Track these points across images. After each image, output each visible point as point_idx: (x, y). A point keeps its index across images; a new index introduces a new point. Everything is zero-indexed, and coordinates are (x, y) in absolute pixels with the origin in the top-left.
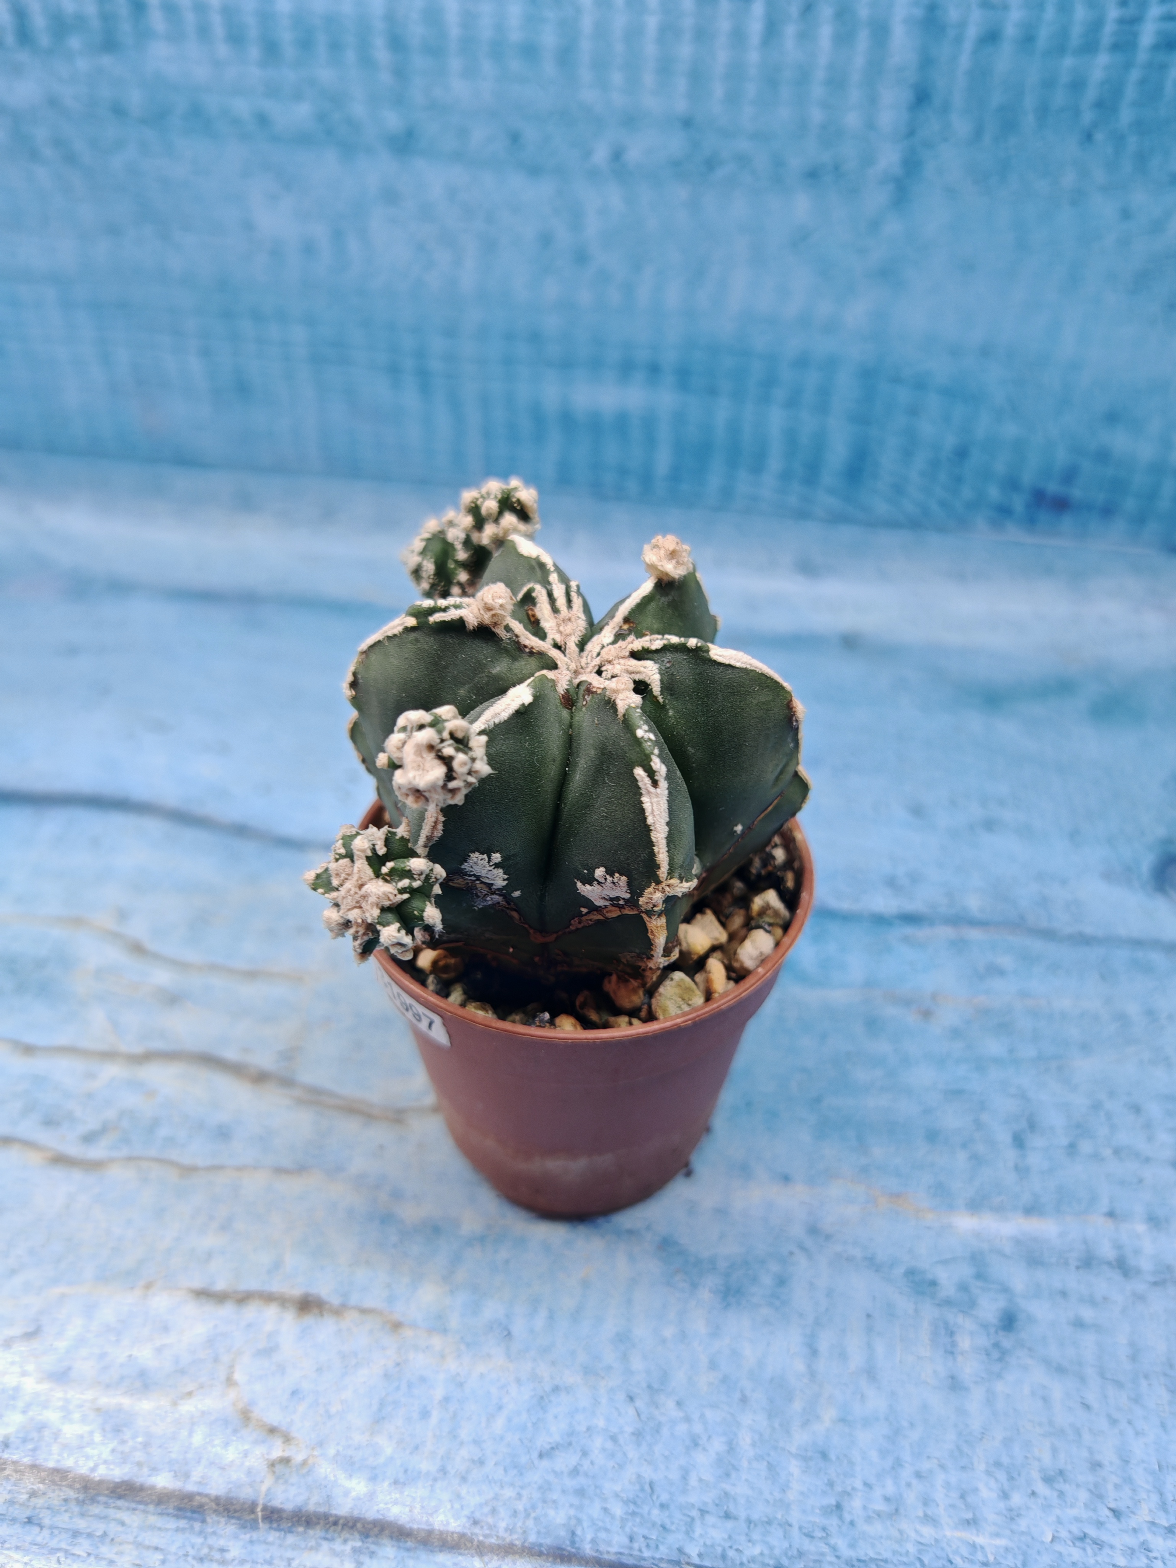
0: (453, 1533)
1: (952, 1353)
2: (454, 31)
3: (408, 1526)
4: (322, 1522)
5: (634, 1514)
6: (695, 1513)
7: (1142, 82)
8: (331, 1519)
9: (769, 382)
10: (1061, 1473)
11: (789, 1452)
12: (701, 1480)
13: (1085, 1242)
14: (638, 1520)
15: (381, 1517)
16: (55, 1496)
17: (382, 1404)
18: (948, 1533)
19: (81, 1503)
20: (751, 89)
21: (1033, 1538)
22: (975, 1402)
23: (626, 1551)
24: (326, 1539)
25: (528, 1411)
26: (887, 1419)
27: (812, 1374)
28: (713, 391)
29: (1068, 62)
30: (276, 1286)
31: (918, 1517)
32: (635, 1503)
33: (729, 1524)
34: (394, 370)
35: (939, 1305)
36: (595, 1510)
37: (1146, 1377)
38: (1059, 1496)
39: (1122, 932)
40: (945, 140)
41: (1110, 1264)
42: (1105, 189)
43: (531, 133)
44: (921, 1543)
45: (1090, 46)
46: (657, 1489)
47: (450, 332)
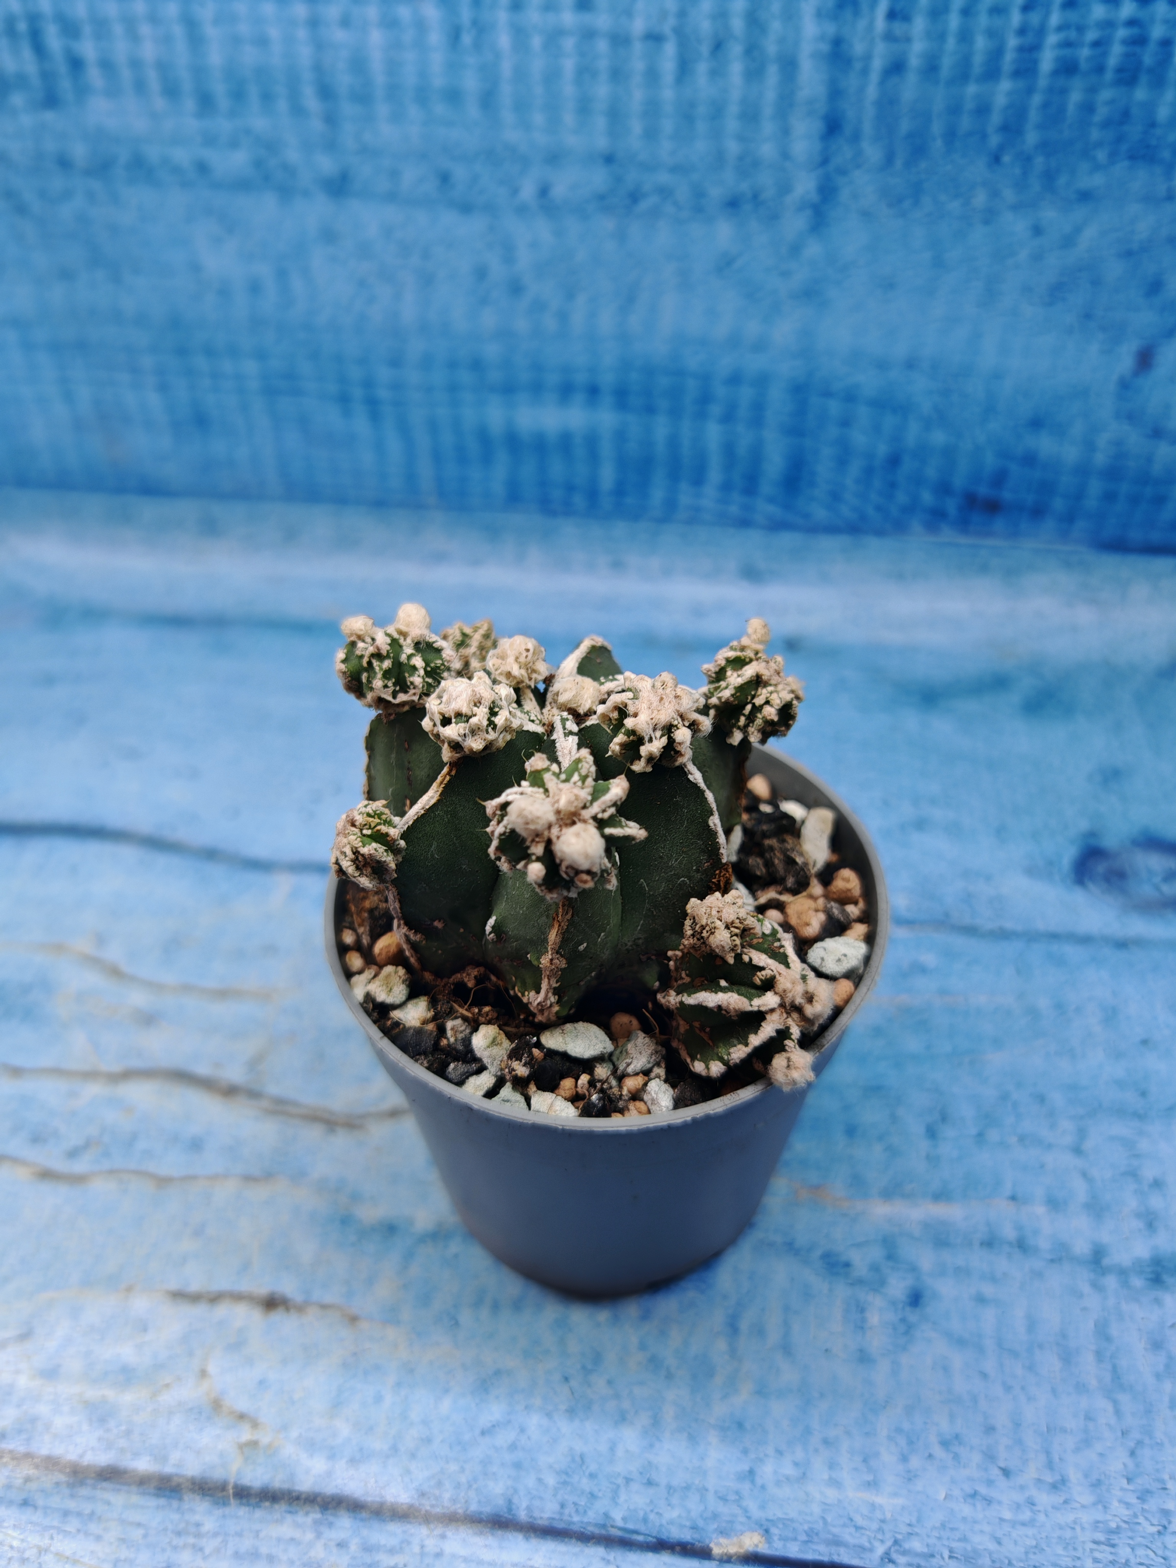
0: (400, 1505)
2: (379, 79)
3: (363, 1499)
4: (286, 1498)
5: (565, 1483)
6: (620, 1481)
7: (1046, 105)
8: (294, 1494)
9: (705, 399)
10: (957, 1437)
11: (709, 1423)
12: (627, 1451)
13: (988, 1224)
14: (569, 1488)
15: (339, 1491)
16: (48, 1480)
17: (339, 1391)
18: (850, 1494)
19: (71, 1485)
20: (668, 125)
21: (928, 1497)
22: (880, 1374)
23: (557, 1516)
24: (290, 1512)
26: (799, 1390)
27: (733, 1352)
28: (650, 410)
29: (972, 89)
30: (245, 1286)
31: (823, 1480)
32: (567, 1474)
33: (651, 1491)
34: (344, 400)
35: (851, 1284)
36: (530, 1481)
37: (1041, 1346)
38: (953, 1458)
39: (1040, 926)
40: (858, 166)
41: (1010, 1244)
42: (1015, 208)
43: (460, 173)
44: (825, 1504)
45: (992, 73)
46: (587, 1461)
47: (395, 362)
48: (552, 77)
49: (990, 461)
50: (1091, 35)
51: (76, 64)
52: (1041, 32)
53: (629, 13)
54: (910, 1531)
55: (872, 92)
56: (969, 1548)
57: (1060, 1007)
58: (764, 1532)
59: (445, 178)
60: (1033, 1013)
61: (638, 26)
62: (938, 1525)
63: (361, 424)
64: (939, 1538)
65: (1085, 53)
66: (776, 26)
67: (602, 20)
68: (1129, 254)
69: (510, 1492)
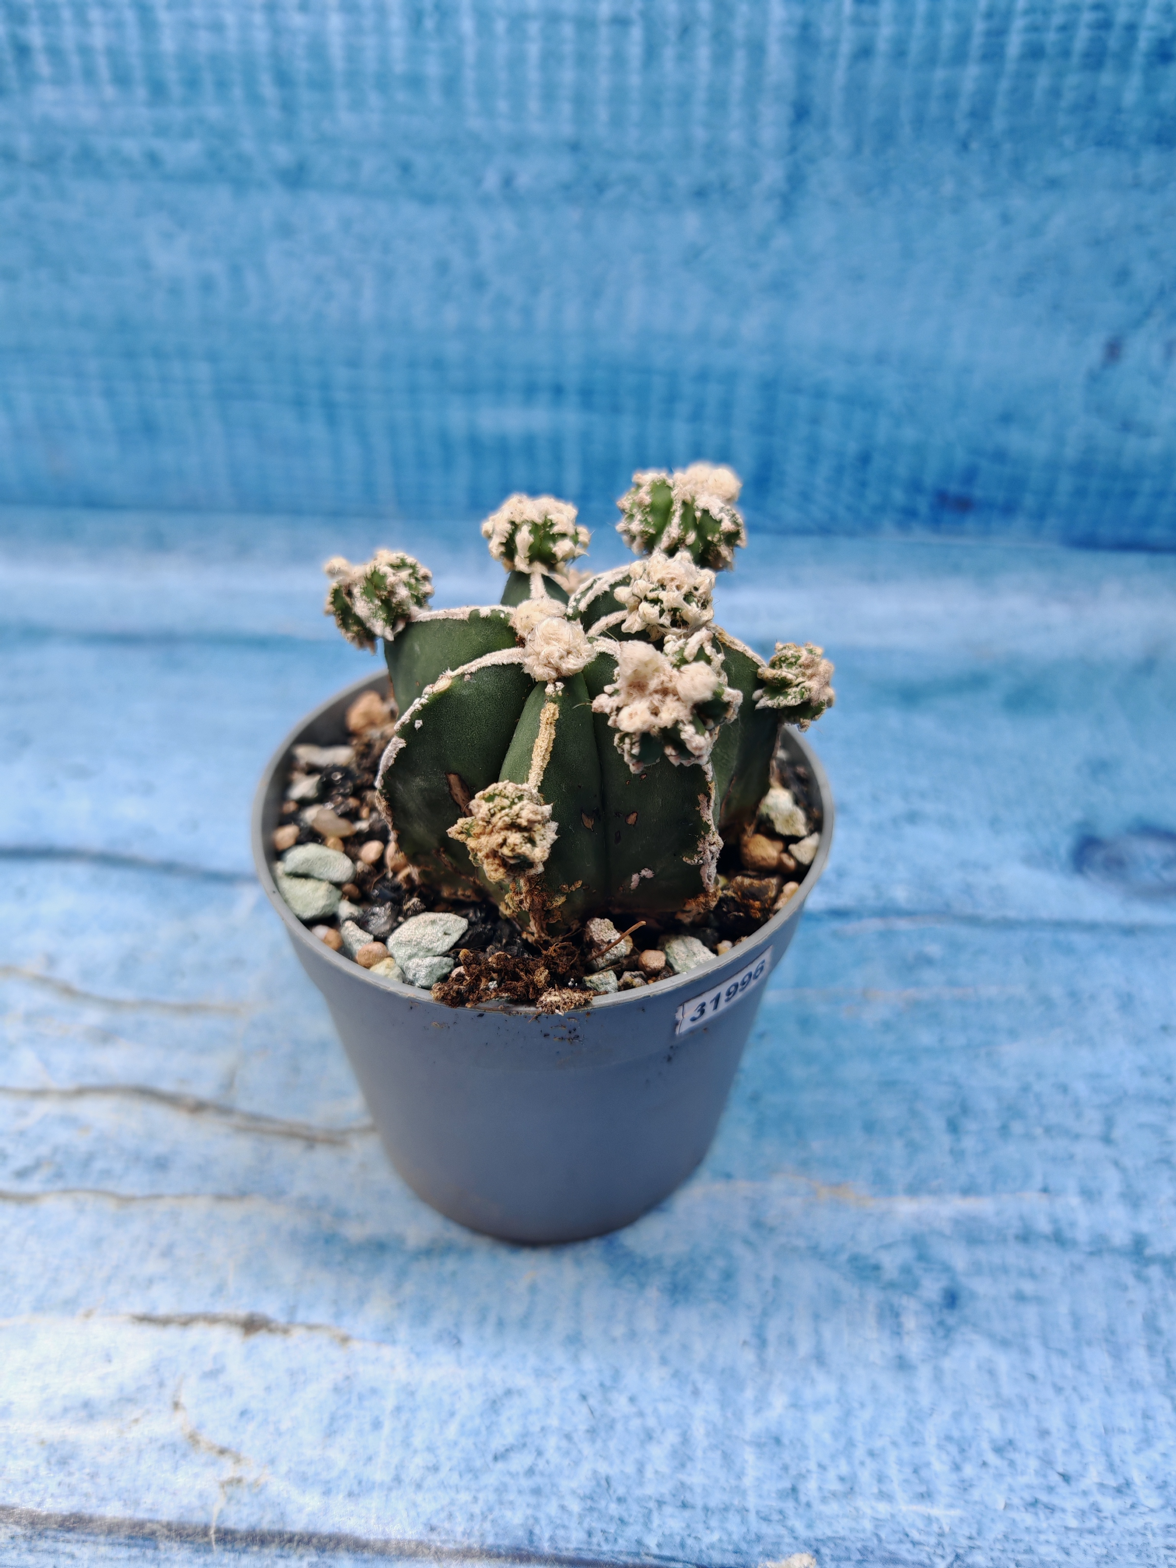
0: (409, 1541)
1: (898, 1334)
2: (339, 65)
3: (364, 1538)
4: (277, 1540)
5: (591, 1509)
6: (652, 1505)
7: (1013, 90)
8: (286, 1536)
9: (672, 398)
10: (1010, 1442)
11: (743, 1440)
12: (656, 1472)
13: (1022, 1218)
14: (596, 1515)
15: (337, 1531)
17: (333, 1419)
18: (904, 1508)
19: (28, 1539)
20: (634, 112)
21: (986, 1507)
22: (923, 1376)
23: (585, 1547)
24: (281, 1557)
25: (481, 1415)
26: (838, 1401)
27: (762, 1362)
28: (616, 409)
29: (940, 74)
30: (221, 1308)
31: (873, 1494)
32: (592, 1499)
33: (687, 1514)
34: (299, 403)
35: (883, 1288)
36: (552, 1508)
37: (1089, 1343)
38: (1010, 1465)
39: (1044, 914)
40: (827, 154)
41: (1047, 1238)
42: (984, 196)
43: (421, 162)
44: (877, 1519)
45: (959, 57)
46: (614, 1484)
47: (354, 362)
48: (516, 62)
49: (961, 458)
50: (1058, 19)
51: (23, 51)
52: (1008, 15)
54: (973, 1546)
55: (840, 77)
56: (1036, 1560)
57: (1073, 995)
58: (815, 1553)
59: (406, 168)
60: (1047, 1002)
61: (605, 9)
62: (1000, 1537)
63: (317, 429)
64: (1003, 1551)
65: (1051, 38)
66: (743, 10)
68: (1097, 243)
69: (531, 1521)
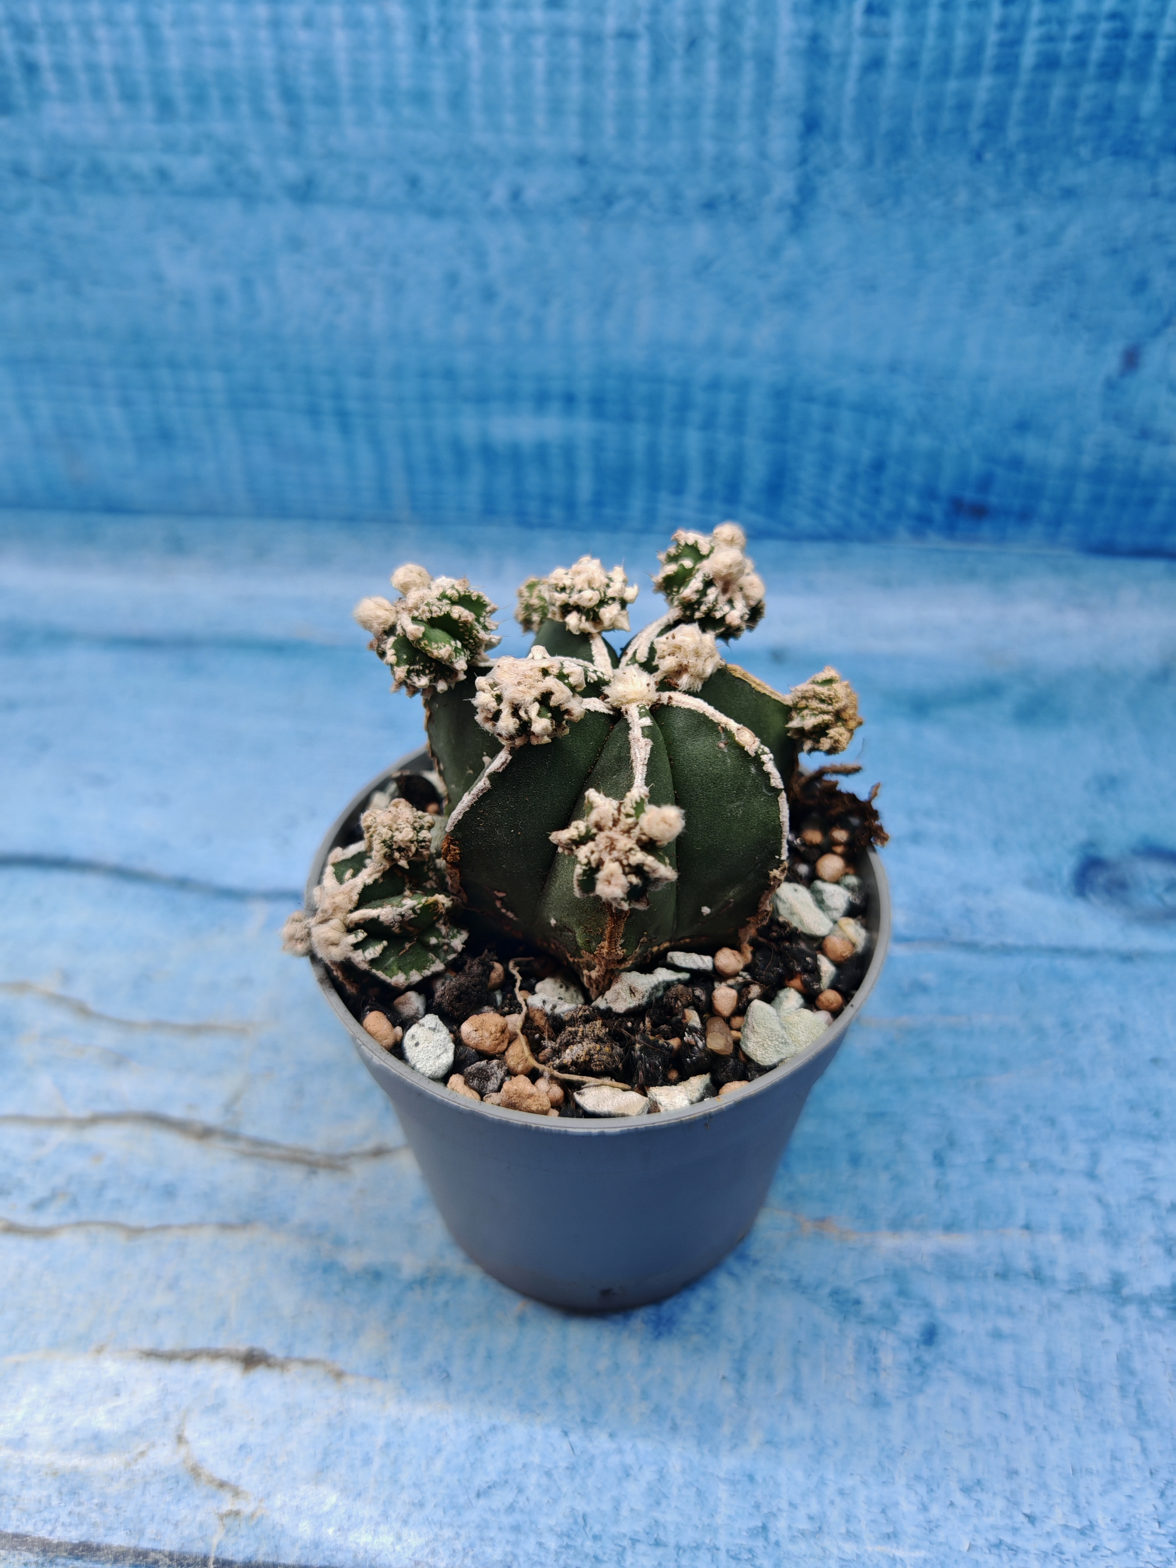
1: (875, 1370)
2: (345, 81)
5: (568, 1547)
6: (626, 1543)
7: (1027, 101)
10: (979, 1482)
11: (718, 1477)
12: (632, 1510)
13: (1002, 1255)
14: (572, 1552)
15: (327, 1564)
17: (326, 1454)
18: (870, 1548)
20: (642, 125)
21: (950, 1548)
22: (896, 1418)
25: (466, 1451)
26: (812, 1438)
27: (740, 1397)
28: (628, 418)
29: (952, 85)
30: (222, 1342)
31: (840, 1534)
32: (569, 1536)
33: (660, 1552)
34: (313, 412)
35: (863, 1323)
36: (530, 1545)
37: (1062, 1383)
38: (976, 1506)
39: (1042, 939)
40: (837, 166)
41: (1026, 1275)
42: (998, 206)
43: (429, 177)
44: (843, 1560)
45: (972, 68)
46: (590, 1521)
47: (366, 372)
48: (522, 76)
49: (976, 465)
50: (1073, 29)
51: (31, 69)
52: (1022, 25)
53: (600, 11)
55: (851, 88)
57: (1066, 1025)
59: (414, 182)
60: (1039, 1031)
61: (611, 23)
63: (331, 438)
65: (1066, 47)
66: (751, 23)
67: (573, 18)
68: (1114, 252)
69: (510, 1558)
